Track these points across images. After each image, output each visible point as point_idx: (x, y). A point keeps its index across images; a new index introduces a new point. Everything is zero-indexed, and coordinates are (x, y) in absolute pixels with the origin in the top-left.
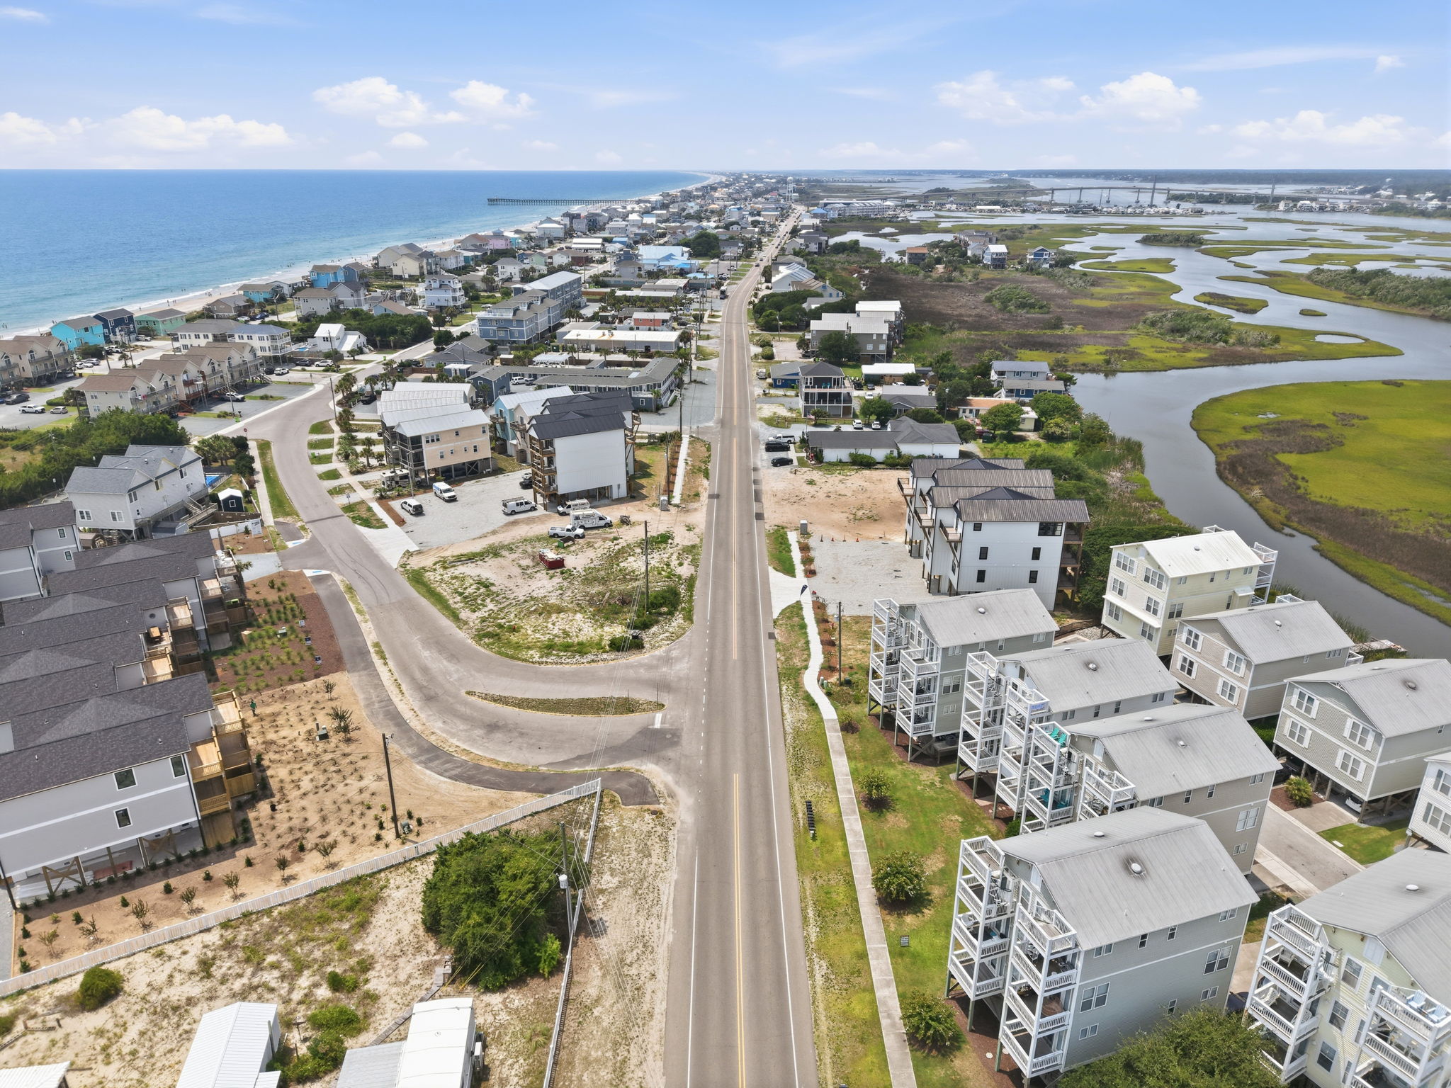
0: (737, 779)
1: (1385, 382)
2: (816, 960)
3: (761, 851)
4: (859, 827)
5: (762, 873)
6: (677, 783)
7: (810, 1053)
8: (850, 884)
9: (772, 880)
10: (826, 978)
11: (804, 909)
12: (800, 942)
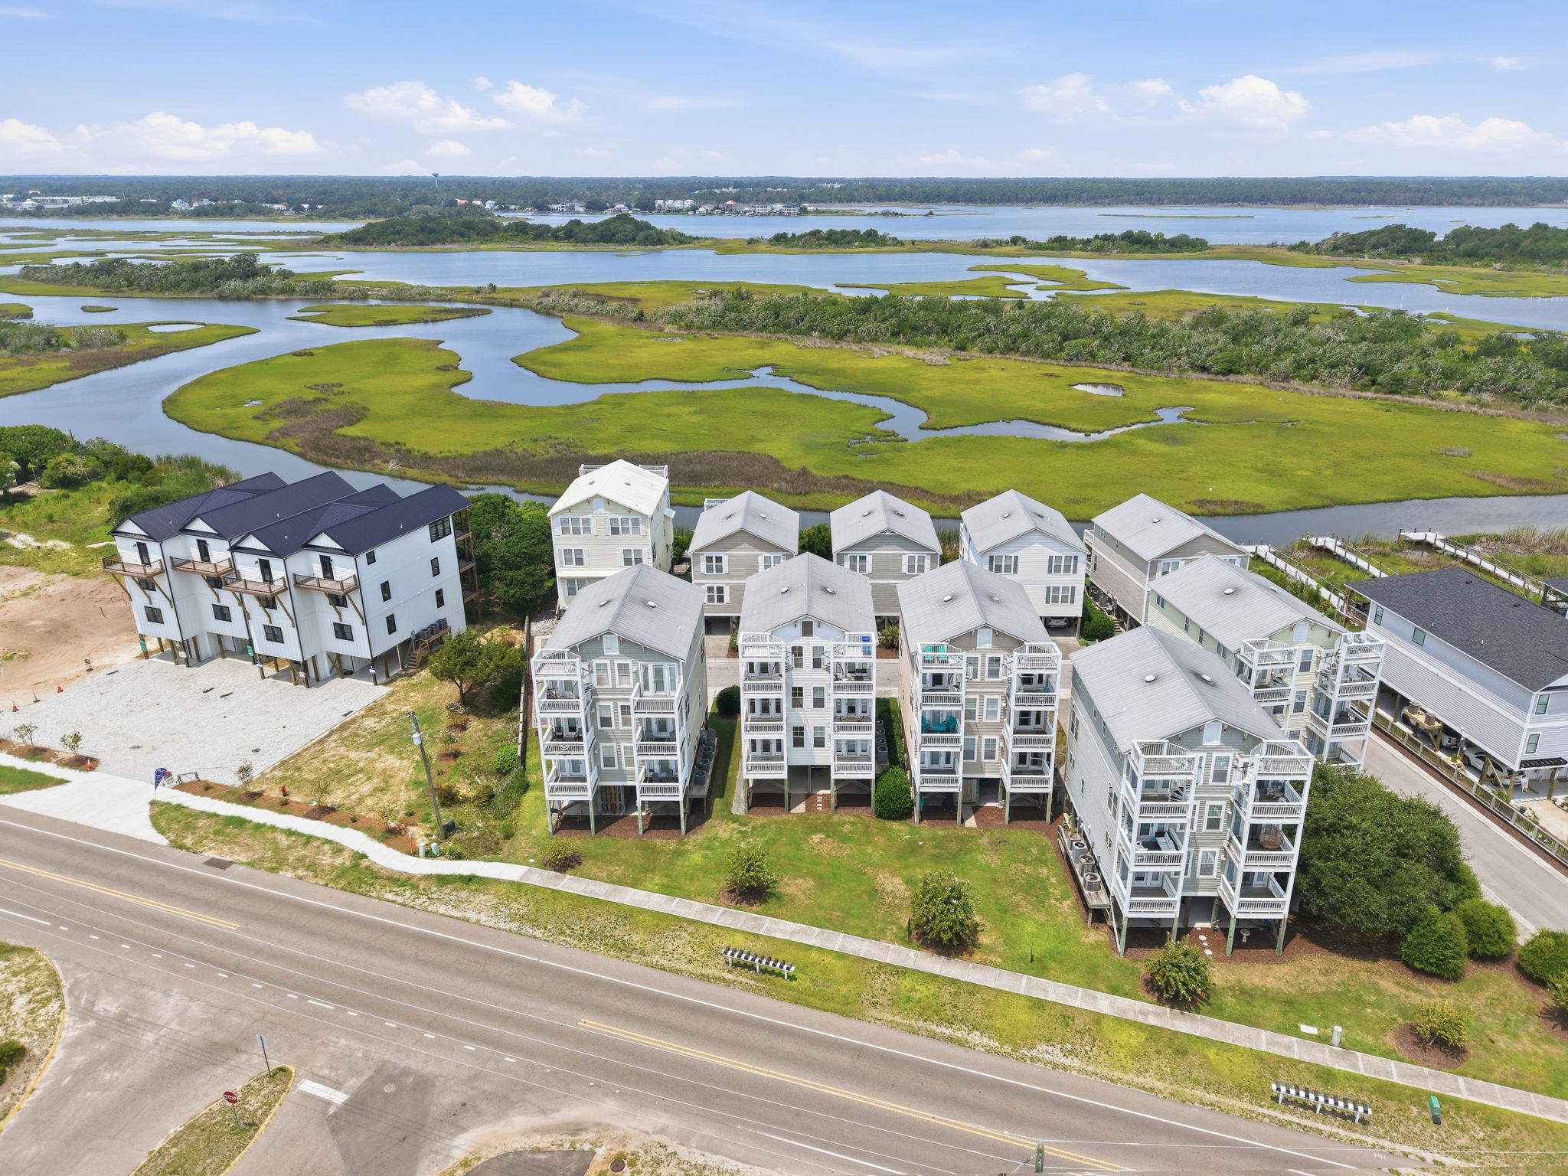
0: (589, 1024)
1: (295, 354)
2: (1034, 1053)
3: (787, 1045)
4: (791, 926)
5: (842, 1060)
6: (543, 1112)
7: (1196, 1110)
8: (899, 971)
9: (860, 1052)
10: (1067, 1053)
11: (933, 1036)
12: (992, 1059)
